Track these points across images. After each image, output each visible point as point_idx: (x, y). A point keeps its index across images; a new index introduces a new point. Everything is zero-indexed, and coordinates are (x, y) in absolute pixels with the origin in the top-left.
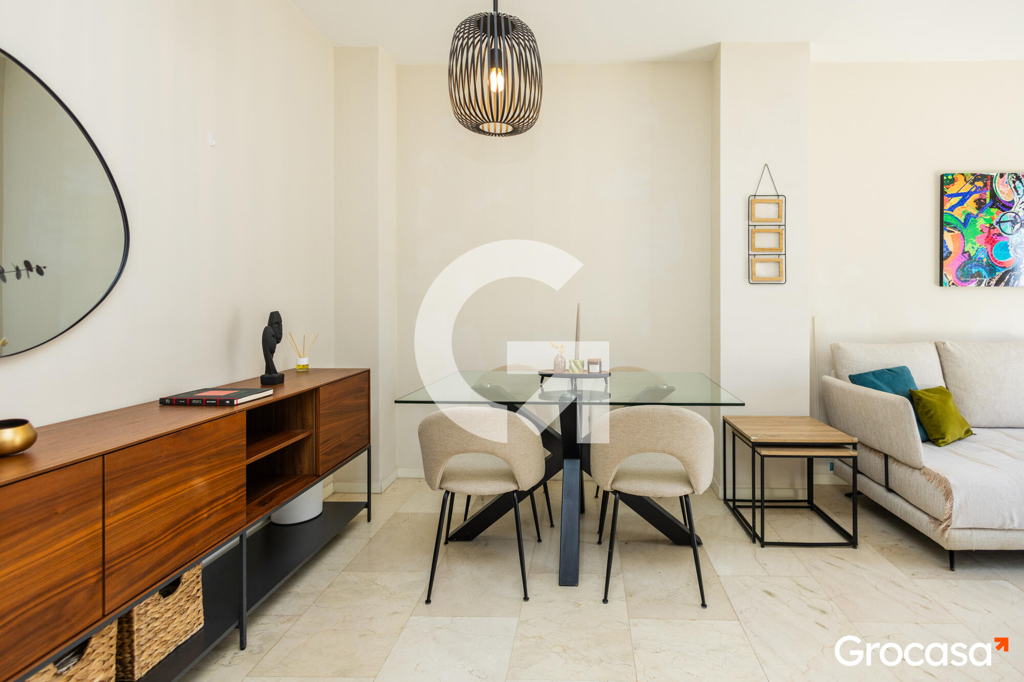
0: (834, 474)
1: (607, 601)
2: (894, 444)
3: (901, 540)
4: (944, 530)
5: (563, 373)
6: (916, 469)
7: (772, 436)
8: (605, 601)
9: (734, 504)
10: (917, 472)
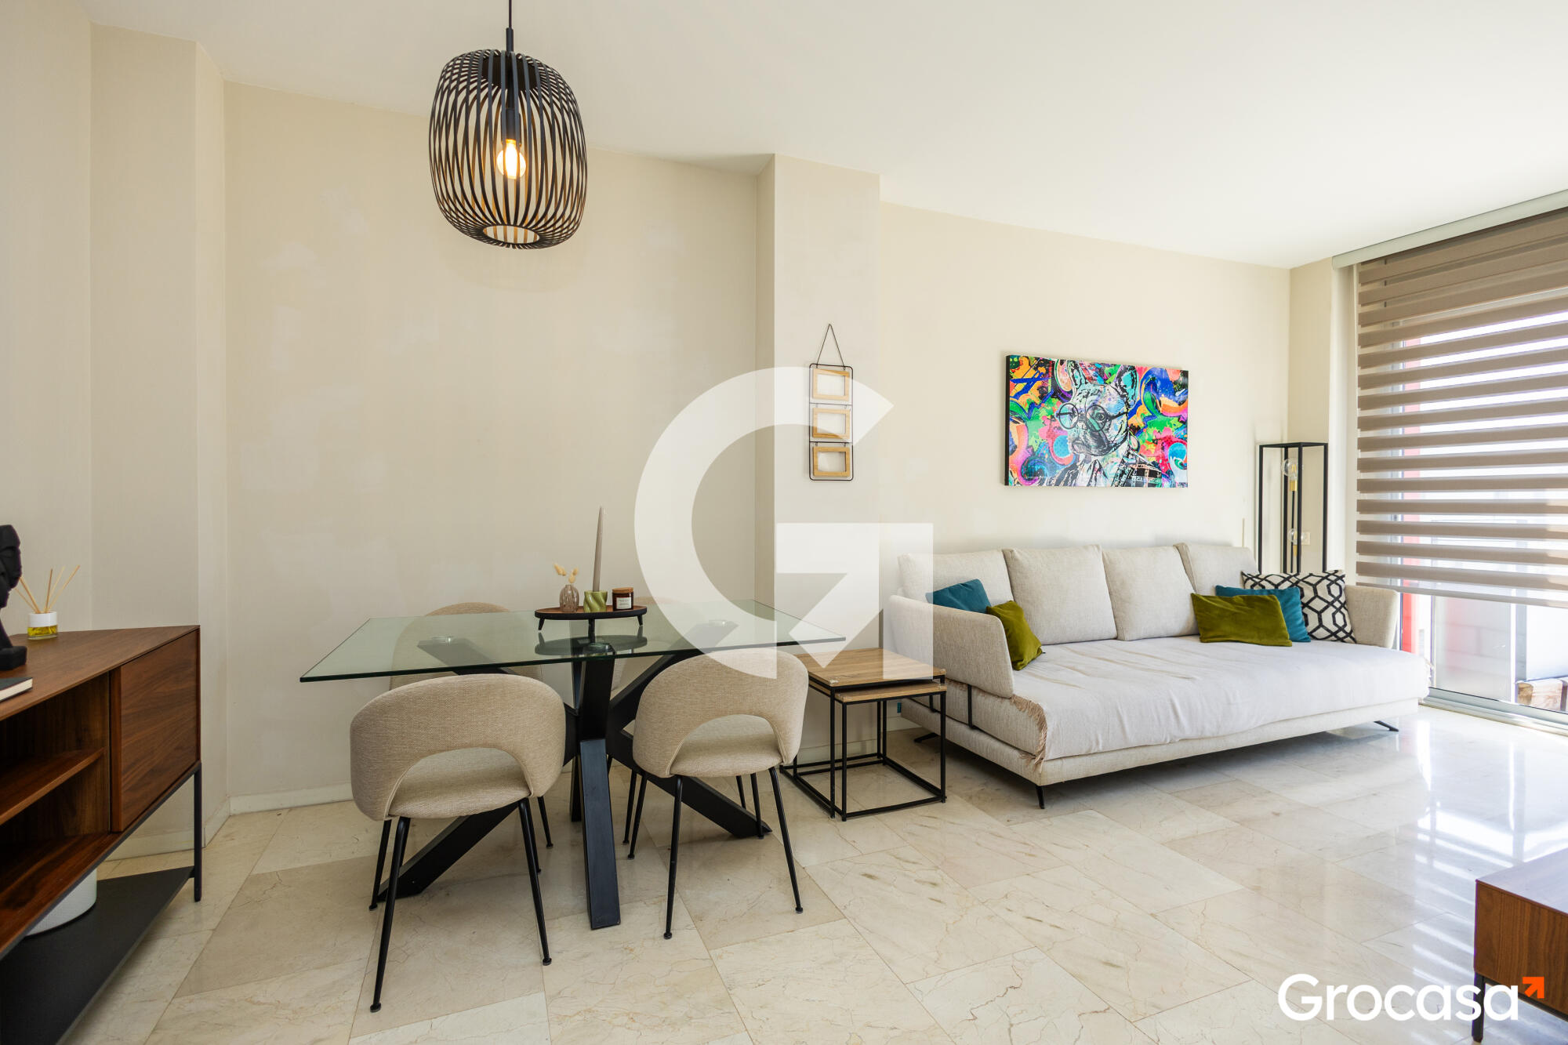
0: (902, 716)
1: (671, 935)
2: (983, 672)
3: (985, 784)
4: (1039, 763)
5: (576, 612)
6: (1005, 698)
7: (853, 677)
8: (668, 935)
9: (795, 772)
10: (1007, 702)
